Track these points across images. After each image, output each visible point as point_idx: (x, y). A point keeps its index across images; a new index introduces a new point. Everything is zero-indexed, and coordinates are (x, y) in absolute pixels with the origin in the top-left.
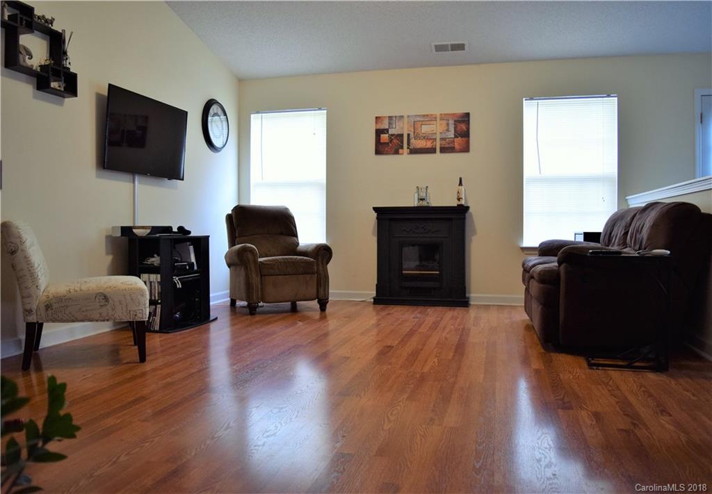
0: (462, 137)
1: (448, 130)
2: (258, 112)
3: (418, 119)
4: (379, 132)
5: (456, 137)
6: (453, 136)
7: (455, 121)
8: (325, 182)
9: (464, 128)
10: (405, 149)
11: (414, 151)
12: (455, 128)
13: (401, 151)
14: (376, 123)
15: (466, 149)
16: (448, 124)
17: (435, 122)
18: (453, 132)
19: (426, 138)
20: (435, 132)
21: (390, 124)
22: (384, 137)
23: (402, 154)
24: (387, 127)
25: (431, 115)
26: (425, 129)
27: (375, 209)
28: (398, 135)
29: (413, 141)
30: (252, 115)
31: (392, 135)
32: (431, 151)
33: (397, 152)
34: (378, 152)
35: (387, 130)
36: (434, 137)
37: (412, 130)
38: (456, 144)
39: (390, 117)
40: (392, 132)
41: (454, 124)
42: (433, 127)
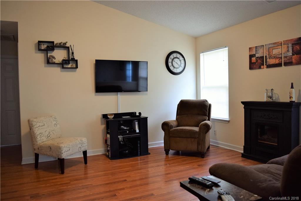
0: (296, 55)
1: (288, 51)
2: (203, 52)
3: (271, 46)
4: (251, 56)
5: (293, 55)
6: (291, 55)
7: (293, 44)
8: (228, 86)
9: (298, 48)
10: (265, 66)
11: (269, 66)
12: (293, 49)
13: (262, 67)
14: (250, 51)
15: (299, 62)
16: (288, 47)
17: (280, 47)
18: (291, 52)
19: (275, 58)
20: (281, 53)
21: (256, 51)
22: (254, 59)
23: (264, 68)
24: (255, 53)
25: (278, 42)
26: (275, 52)
27: (242, 102)
28: (261, 57)
29: (268, 60)
30: (201, 54)
31: (257, 58)
32: (279, 65)
33: (260, 68)
34: (251, 68)
35: (255, 55)
36: (280, 56)
37: (268, 53)
38: (293, 59)
39: (256, 47)
40: (257, 55)
41: (292, 46)
42: (280, 50)
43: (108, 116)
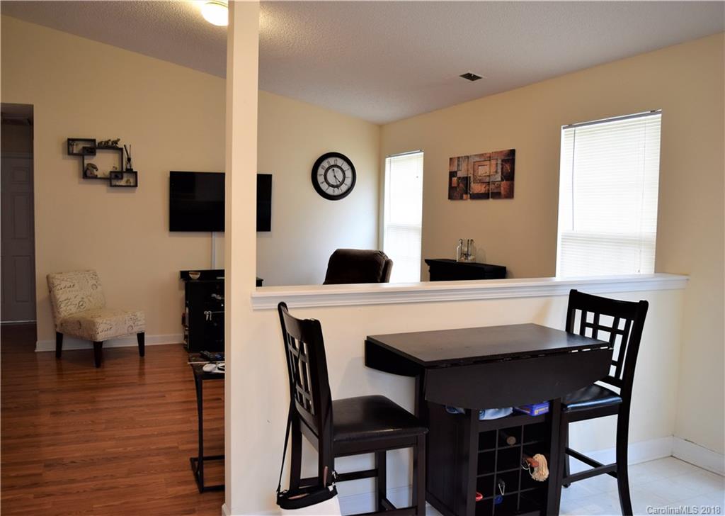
0: (506, 180)
1: (496, 172)
2: (390, 156)
3: (477, 159)
4: (452, 174)
5: (502, 180)
6: (500, 179)
7: (503, 161)
8: (421, 226)
9: (509, 168)
10: (469, 196)
11: (474, 197)
12: (502, 168)
13: (465, 196)
14: (450, 165)
15: (510, 194)
16: (497, 164)
17: (488, 163)
18: (500, 174)
19: (481, 181)
20: (488, 174)
21: (458, 165)
22: (455, 179)
23: (466, 199)
24: (456, 170)
25: (486, 154)
26: (483, 171)
27: (427, 261)
28: (463, 178)
29: (472, 183)
30: (386, 159)
31: (459, 178)
32: (485, 196)
33: (461, 198)
34: (450, 197)
35: (456, 172)
36: (487, 180)
37: (472, 172)
38: (502, 188)
39: (459, 158)
40: (460, 174)
41: (502, 164)
42: (487, 168)
43: (191, 275)
